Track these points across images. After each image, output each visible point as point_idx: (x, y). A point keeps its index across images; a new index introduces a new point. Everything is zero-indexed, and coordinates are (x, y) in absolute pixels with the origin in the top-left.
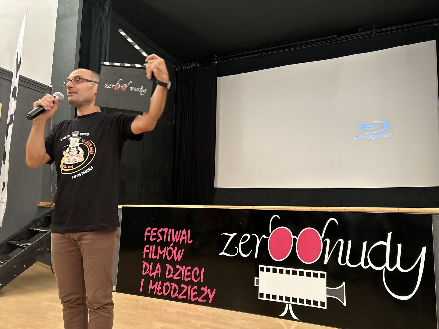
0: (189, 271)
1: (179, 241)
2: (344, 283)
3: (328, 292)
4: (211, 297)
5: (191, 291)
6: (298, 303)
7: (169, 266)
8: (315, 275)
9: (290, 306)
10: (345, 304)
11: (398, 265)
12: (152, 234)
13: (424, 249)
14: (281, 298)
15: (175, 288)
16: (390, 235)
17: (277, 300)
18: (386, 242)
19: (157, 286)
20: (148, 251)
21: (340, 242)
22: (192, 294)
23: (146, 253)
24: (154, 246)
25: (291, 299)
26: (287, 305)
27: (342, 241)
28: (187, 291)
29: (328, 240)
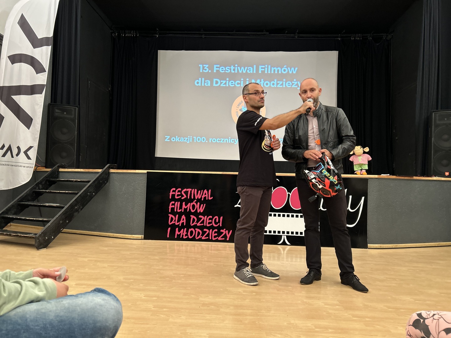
0: (210, 219)
1: (201, 198)
6: (290, 234)
7: (192, 217)
9: (285, 237)
11: (349, 208)
12: (177, 193)
13: (363, 198)
14: (279, 232)
15: (199, 232)
16: (346, 190)
17: (277, 234)
19: (183, 232)
20: (173, 206)
22: (213, 235)
23: (171, 208)
24: (179, 202)
25: (286, 233)
26: (283, 237)
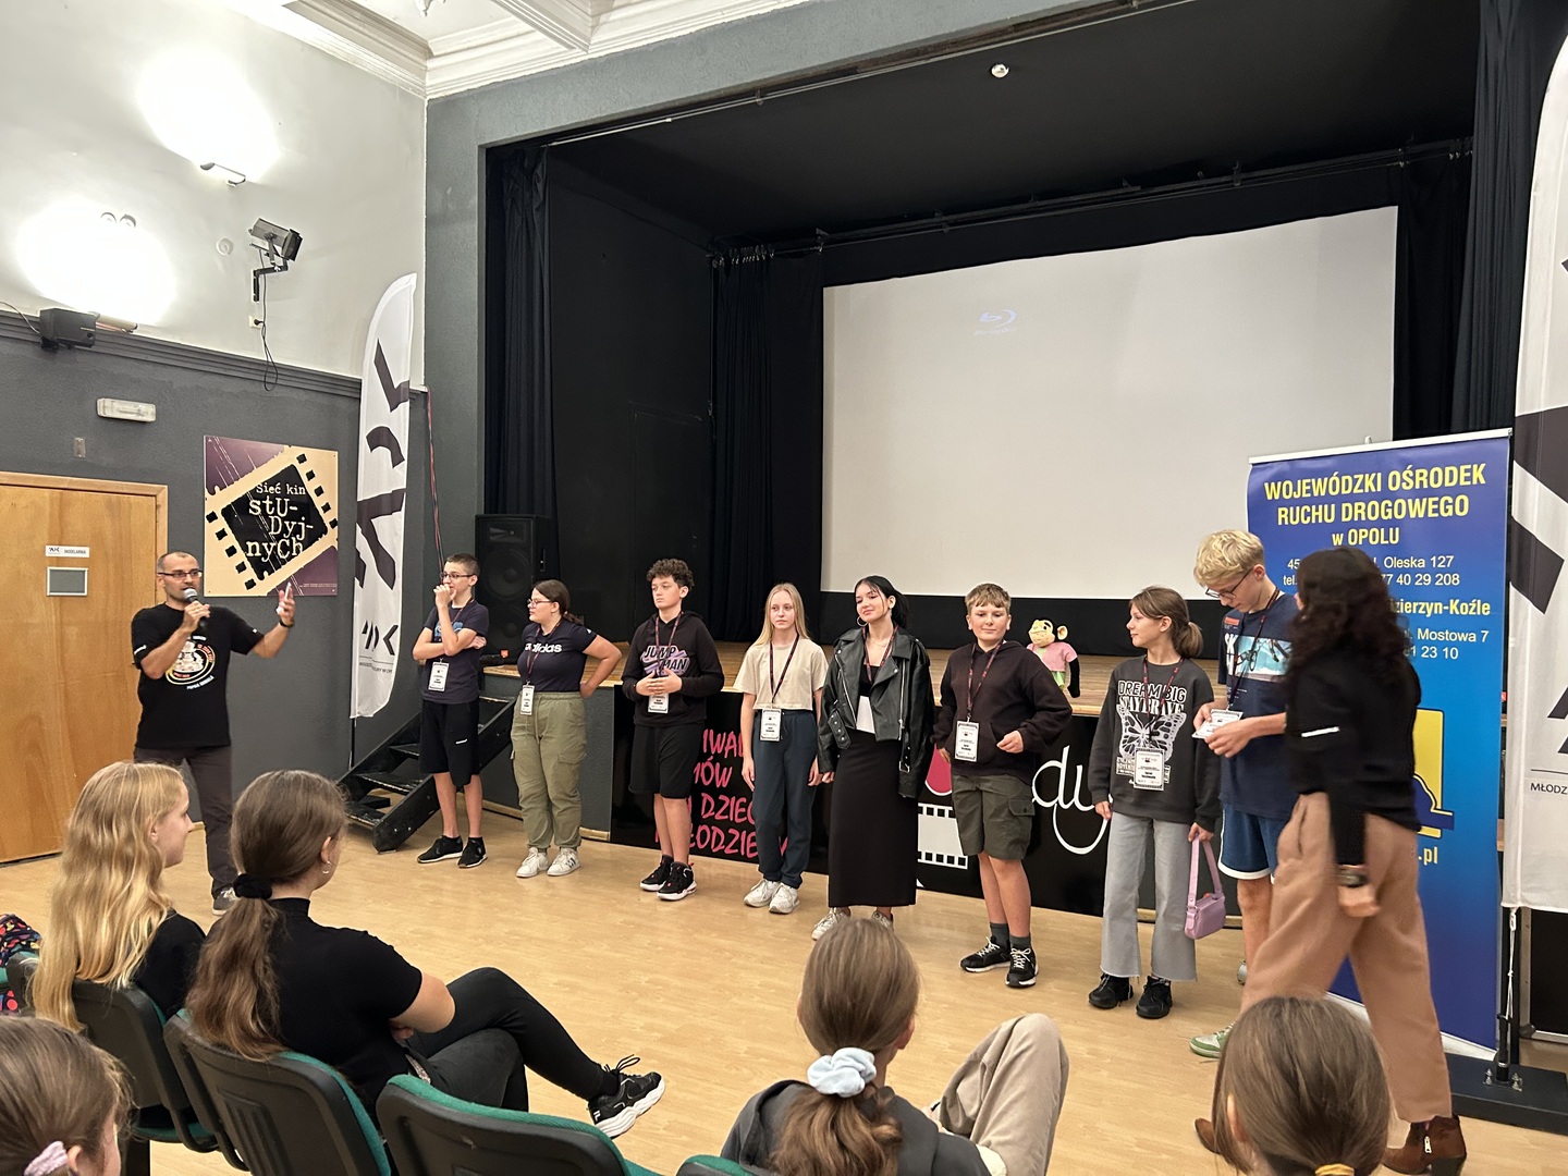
0: (742, 805)
1: (724, 751)
5: (747, 841)
6: (924, 860)
7: (706, 797)
11: (1076, 800)
15: (718, 836)
16: (1066, 750)
18: (1060, 761)
28: (739, 841)
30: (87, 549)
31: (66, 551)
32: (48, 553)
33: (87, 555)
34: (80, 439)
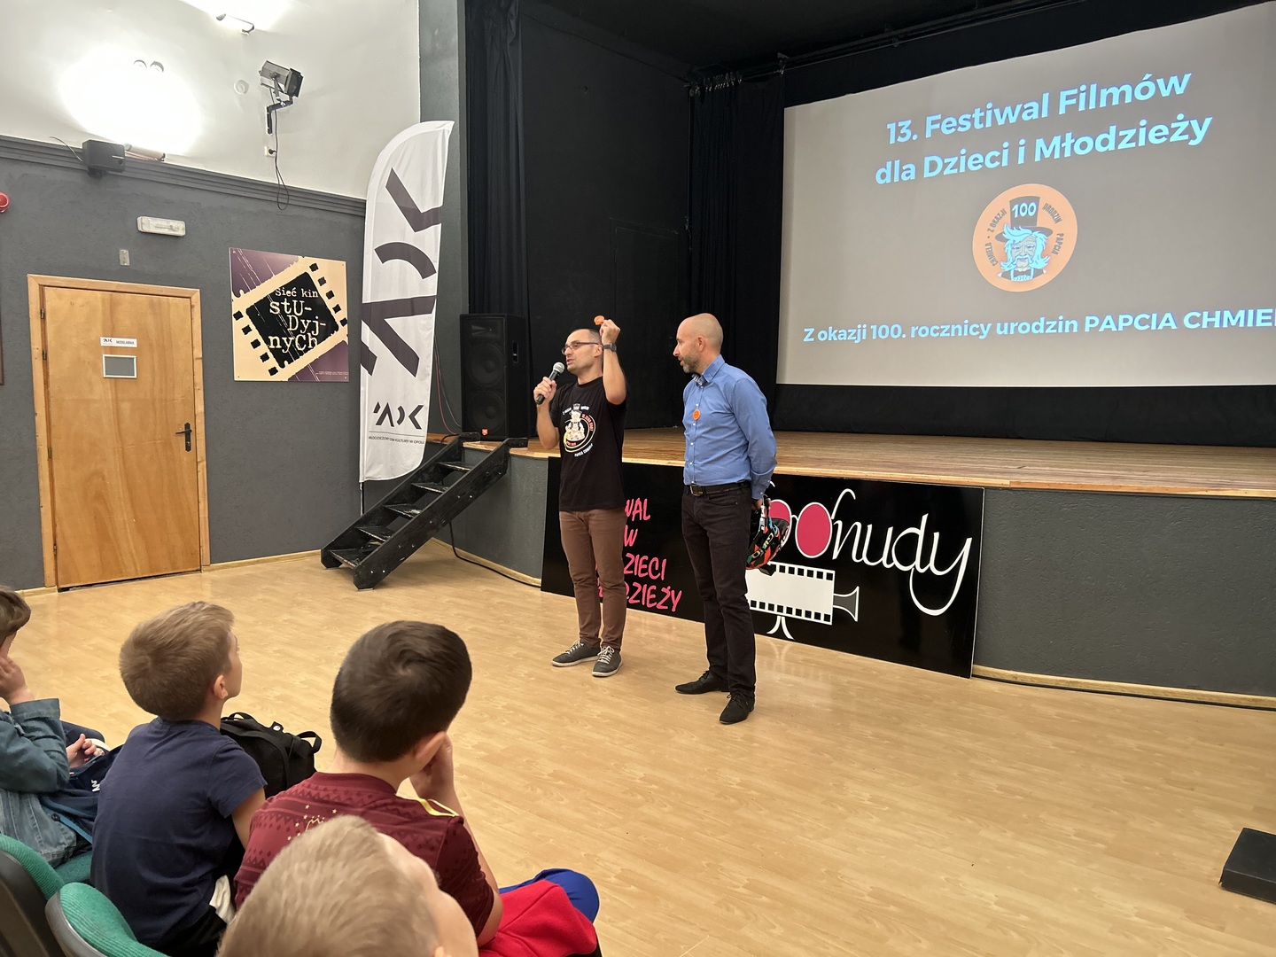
0: (645, 562)
1: (631, 515)
2: (857, 589)
3: (836, 601)
4: (675, 603)
5: (647, 592)
6: (794, 615)
8: (820, 575)
9: (783, 619)
10: (856, 619)
11: (931, 565)
13: (969, 541)
14: (771, 607)
16: (925, 518)
17: (766, 610)
18: (919, 528)
21: (856, 526)
22: (649, 597)
25: (785, 610)
26: (779, 618)
27: (859, 525)
28: (641, 593)
29: (840, 523)
30: (135, 341)
31: (118, 342)
32: (103, 343)
33: (135, 345)
34: (125, 251)
